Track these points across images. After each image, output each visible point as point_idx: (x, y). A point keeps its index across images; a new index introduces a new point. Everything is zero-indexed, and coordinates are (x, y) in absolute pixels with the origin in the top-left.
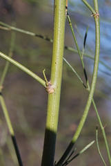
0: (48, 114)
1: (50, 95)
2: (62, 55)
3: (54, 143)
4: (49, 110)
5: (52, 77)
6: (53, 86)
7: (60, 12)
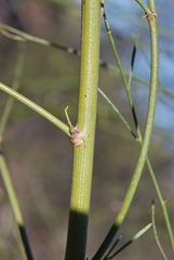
0: (75, 180)
1: (77, 149)
2: (96, 82)
3: (85, 228)
4: (75, 173)
5: (80, 120)
6: (82, 134)
7: (91, 12)
